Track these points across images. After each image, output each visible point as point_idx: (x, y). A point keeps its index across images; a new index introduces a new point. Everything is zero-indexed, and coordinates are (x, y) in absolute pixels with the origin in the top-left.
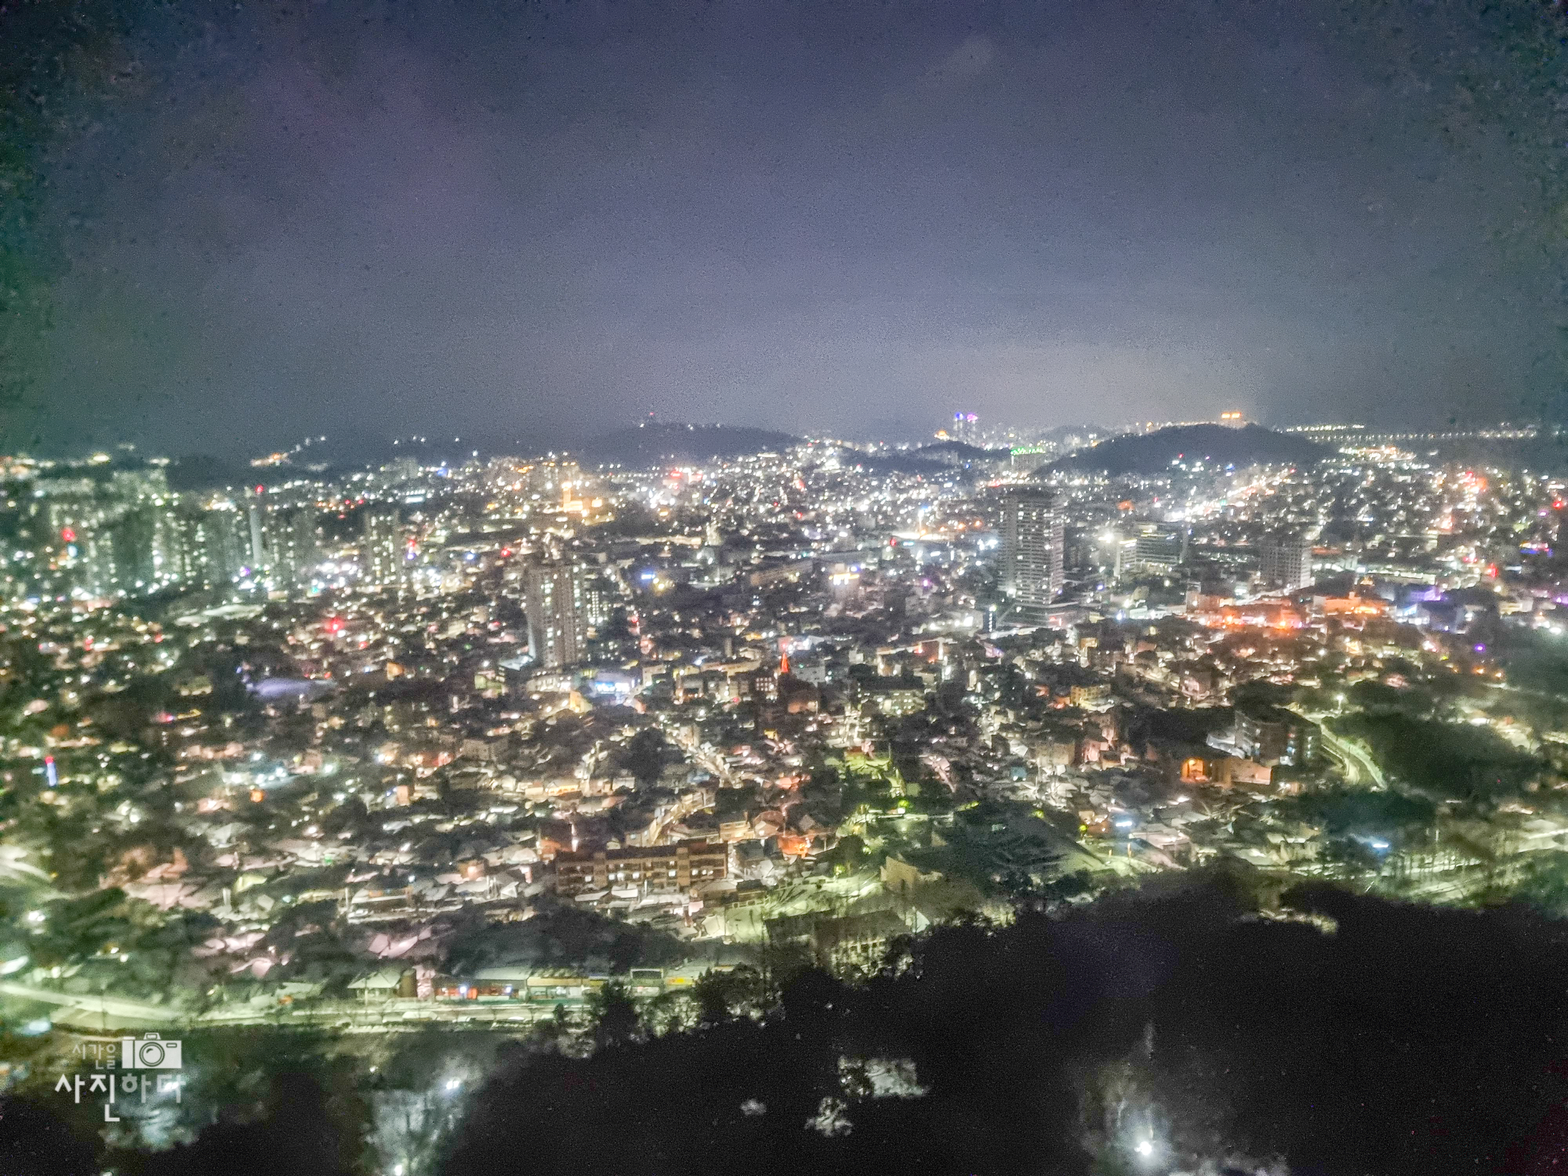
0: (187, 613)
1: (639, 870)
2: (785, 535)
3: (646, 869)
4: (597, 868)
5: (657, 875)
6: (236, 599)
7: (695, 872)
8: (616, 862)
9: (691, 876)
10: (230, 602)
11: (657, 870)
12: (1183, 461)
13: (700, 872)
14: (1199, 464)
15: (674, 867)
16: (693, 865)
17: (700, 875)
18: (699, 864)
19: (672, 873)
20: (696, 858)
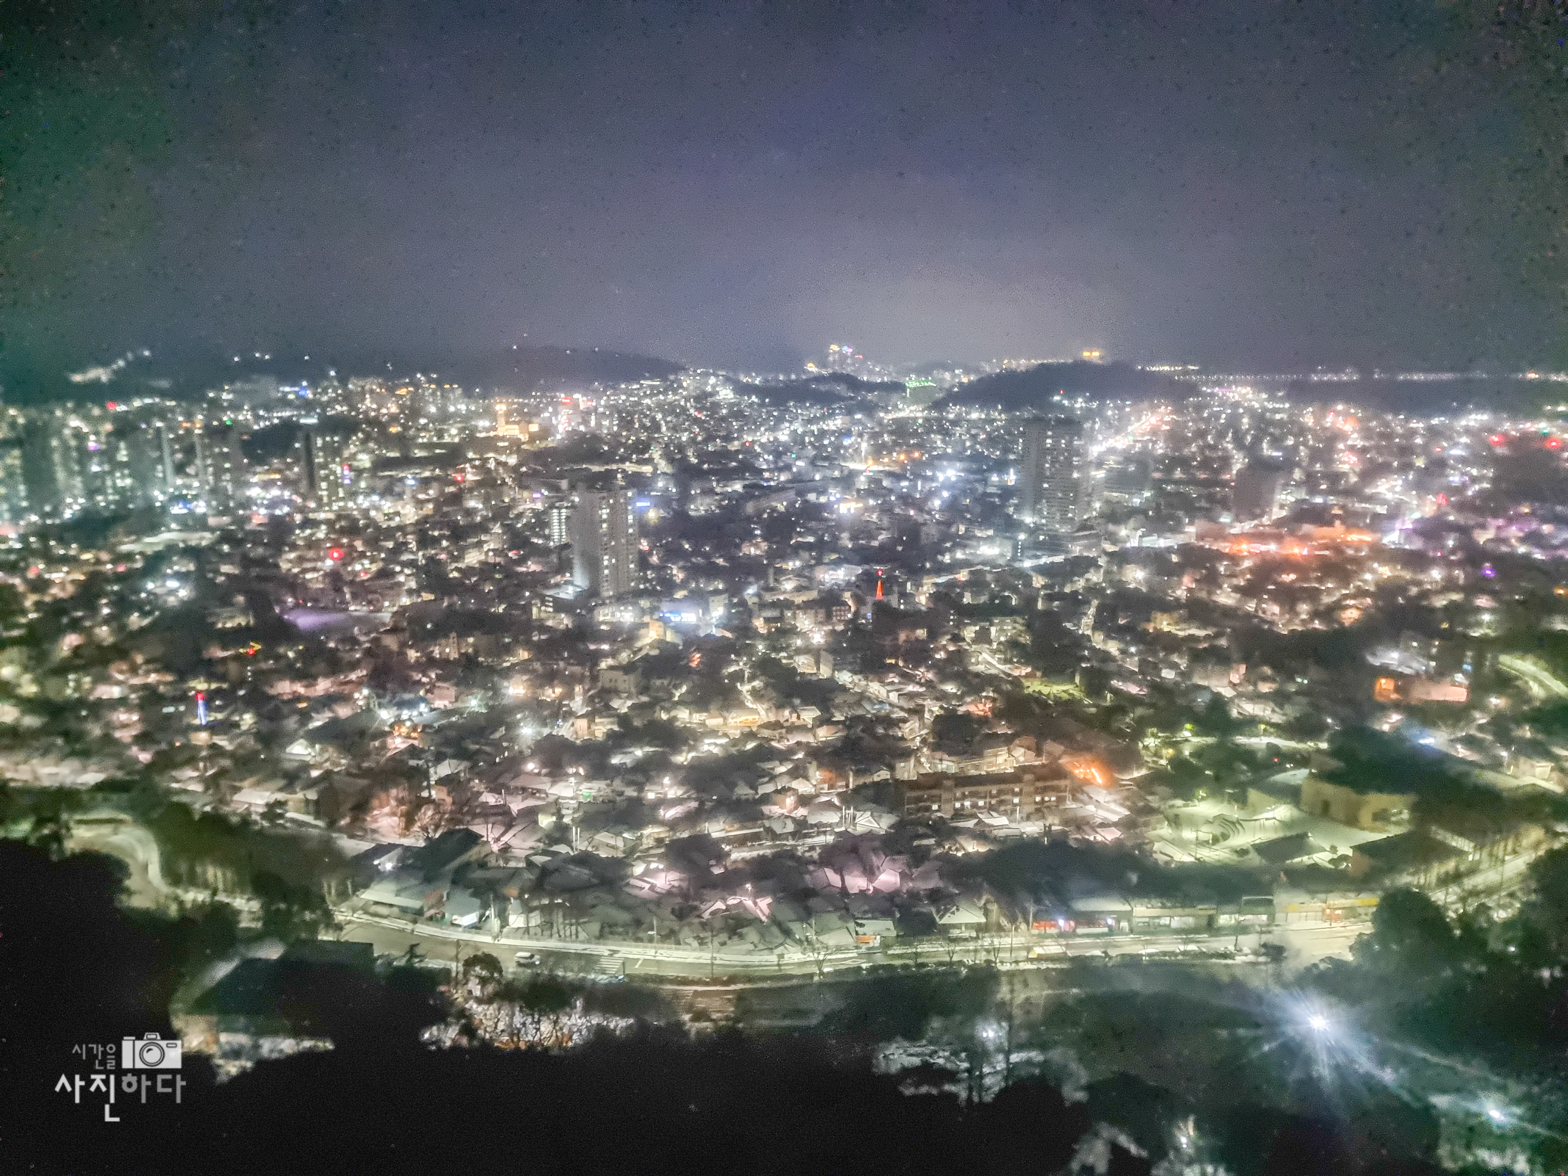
0: (126, 540)
1: (985, 797)
2: (734, 464)
3: (992, 797)
4: (945, 796)
5: (1002, 802)
6: (174, 526)
7: (1038, 799)
8: (962, 790)
9: (1036, 803)
10: (170, 530)
11: (1003, 798)
12: (1065, 396)
13: (1043, 799)
14: (1080, 400)
15: (1019, 794)
16: (1038, 791)
17: (1043, 801)
18: (1044, 791)
19: (1016, 800)
20: (1040, 784)
